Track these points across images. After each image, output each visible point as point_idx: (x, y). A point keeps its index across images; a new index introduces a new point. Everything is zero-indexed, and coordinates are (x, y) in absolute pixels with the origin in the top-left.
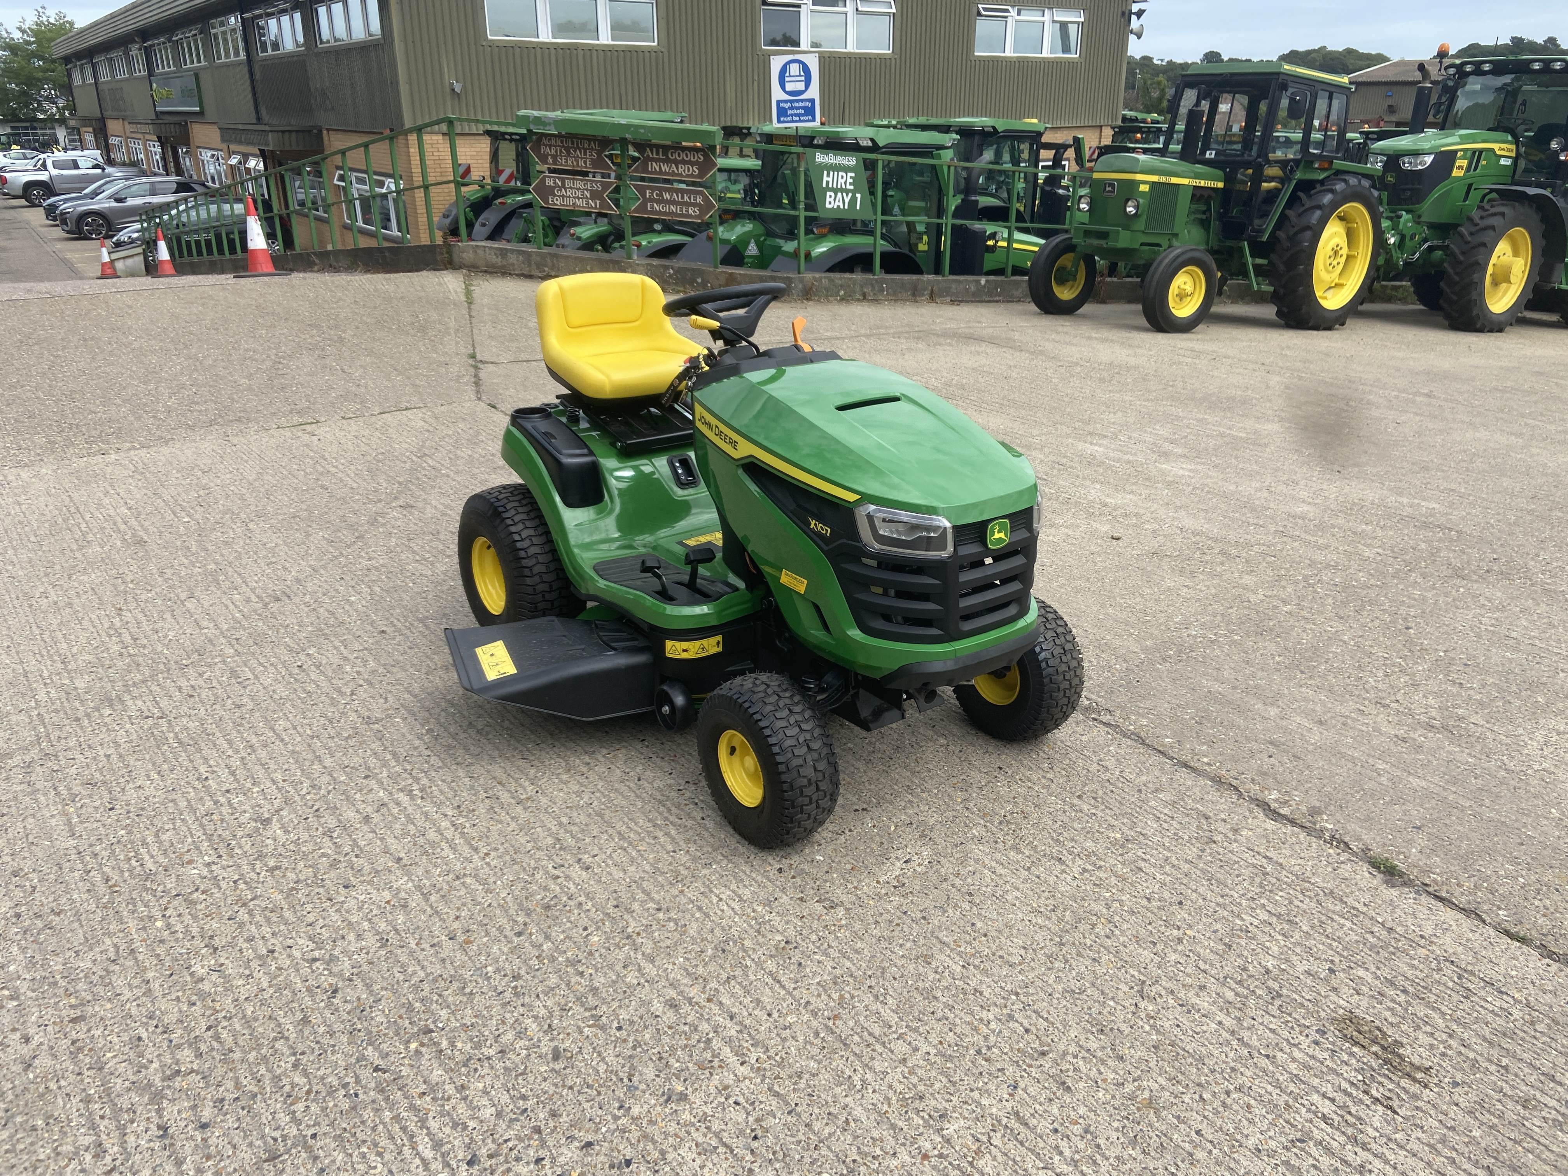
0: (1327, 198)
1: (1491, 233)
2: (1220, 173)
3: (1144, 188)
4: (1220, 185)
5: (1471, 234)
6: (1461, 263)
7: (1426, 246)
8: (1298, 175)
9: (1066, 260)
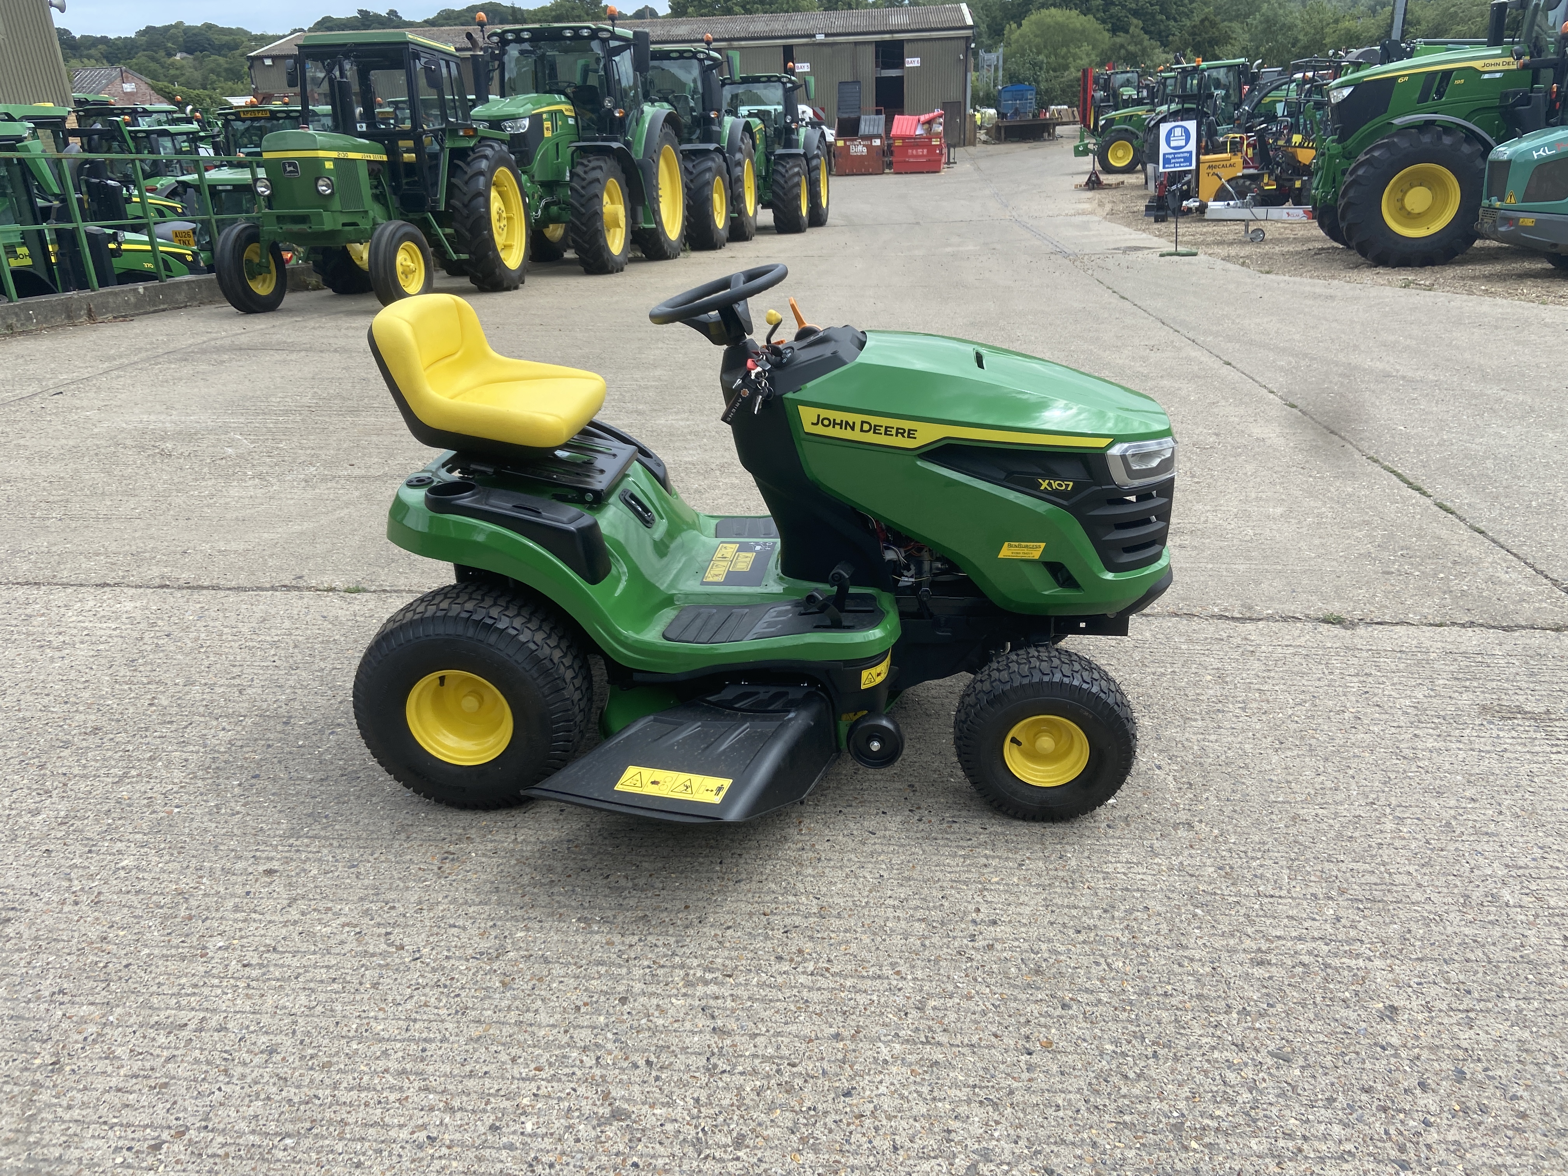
0: (484, 164)
1: (597, 184)
2: (379, 145)
3: (329, 165)
4: (385, 158)
5: (583, 188)
6: (583, 214)
7: (543, 203)
8: (448, 144)
9: (252, 252)
